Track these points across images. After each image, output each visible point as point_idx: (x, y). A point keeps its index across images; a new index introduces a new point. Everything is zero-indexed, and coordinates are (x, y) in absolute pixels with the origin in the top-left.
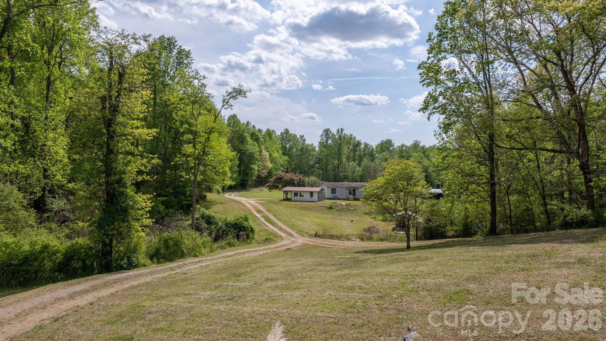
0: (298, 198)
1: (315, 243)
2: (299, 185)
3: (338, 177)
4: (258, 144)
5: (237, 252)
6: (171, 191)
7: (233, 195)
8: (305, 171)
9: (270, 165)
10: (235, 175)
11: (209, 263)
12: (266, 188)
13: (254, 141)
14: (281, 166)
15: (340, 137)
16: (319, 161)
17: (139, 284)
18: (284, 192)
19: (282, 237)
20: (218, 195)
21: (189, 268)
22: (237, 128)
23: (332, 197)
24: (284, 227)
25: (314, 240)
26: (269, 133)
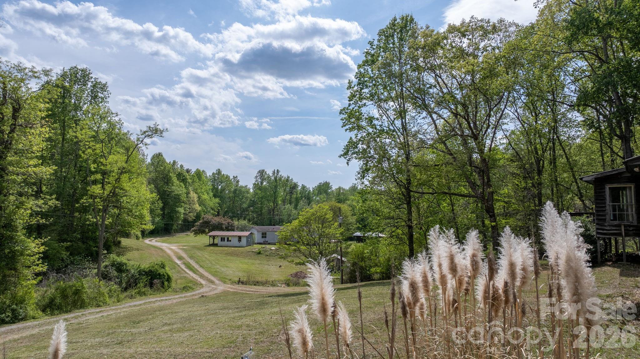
0: (226, 243)
1: (236, 289)
2: (227, 229)
3: (273, 221)
4: (185, 185)
5: (147, 301)
6: (79, 236)
7: (154, 241)
8: (238, 214)
9: (198, 208)
10: (157, 219)
11: (112, 313)
12: (191, 232)
13: (181, 182)
14: (212, 209)
15: (276, 178)
16: (253, 203)
17: (22, 337)
18: (210, 236)
19: (201, 284)
20: (136, 241)
21: (88, 318)
22: (162, 168)
23: (262, 242)
24: (206, 274)
25: (236, 286)
26: (199, 174)
